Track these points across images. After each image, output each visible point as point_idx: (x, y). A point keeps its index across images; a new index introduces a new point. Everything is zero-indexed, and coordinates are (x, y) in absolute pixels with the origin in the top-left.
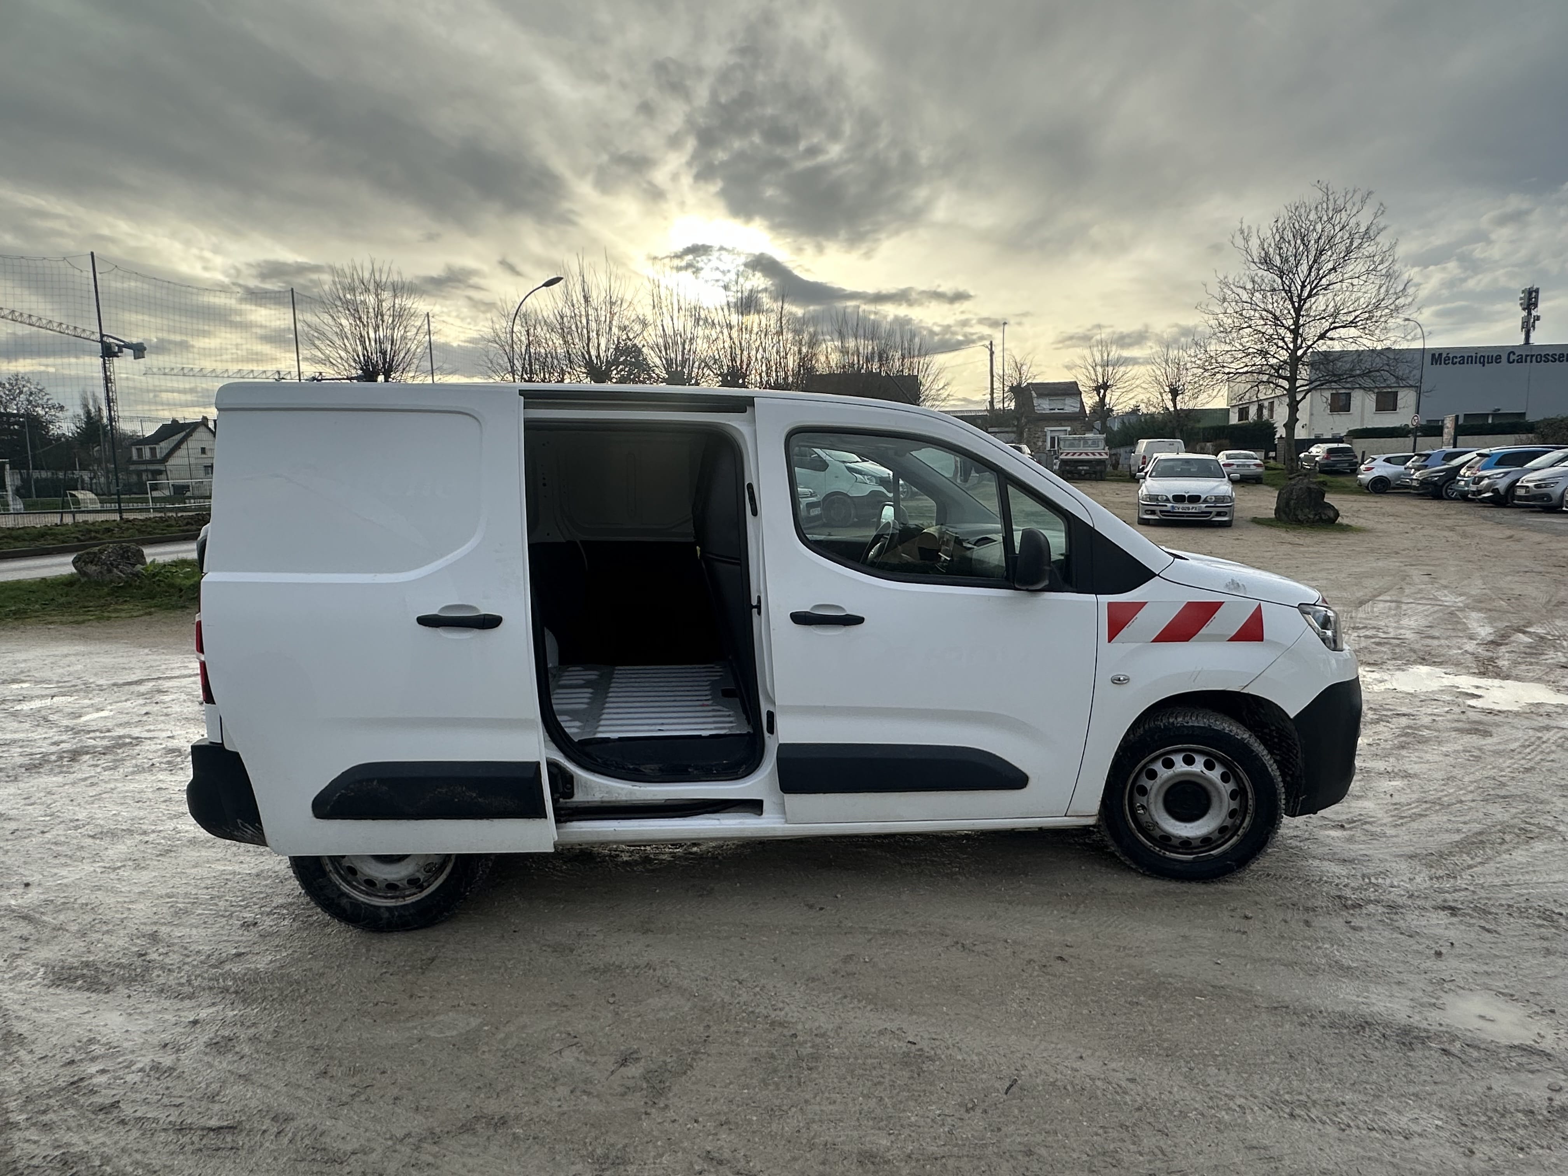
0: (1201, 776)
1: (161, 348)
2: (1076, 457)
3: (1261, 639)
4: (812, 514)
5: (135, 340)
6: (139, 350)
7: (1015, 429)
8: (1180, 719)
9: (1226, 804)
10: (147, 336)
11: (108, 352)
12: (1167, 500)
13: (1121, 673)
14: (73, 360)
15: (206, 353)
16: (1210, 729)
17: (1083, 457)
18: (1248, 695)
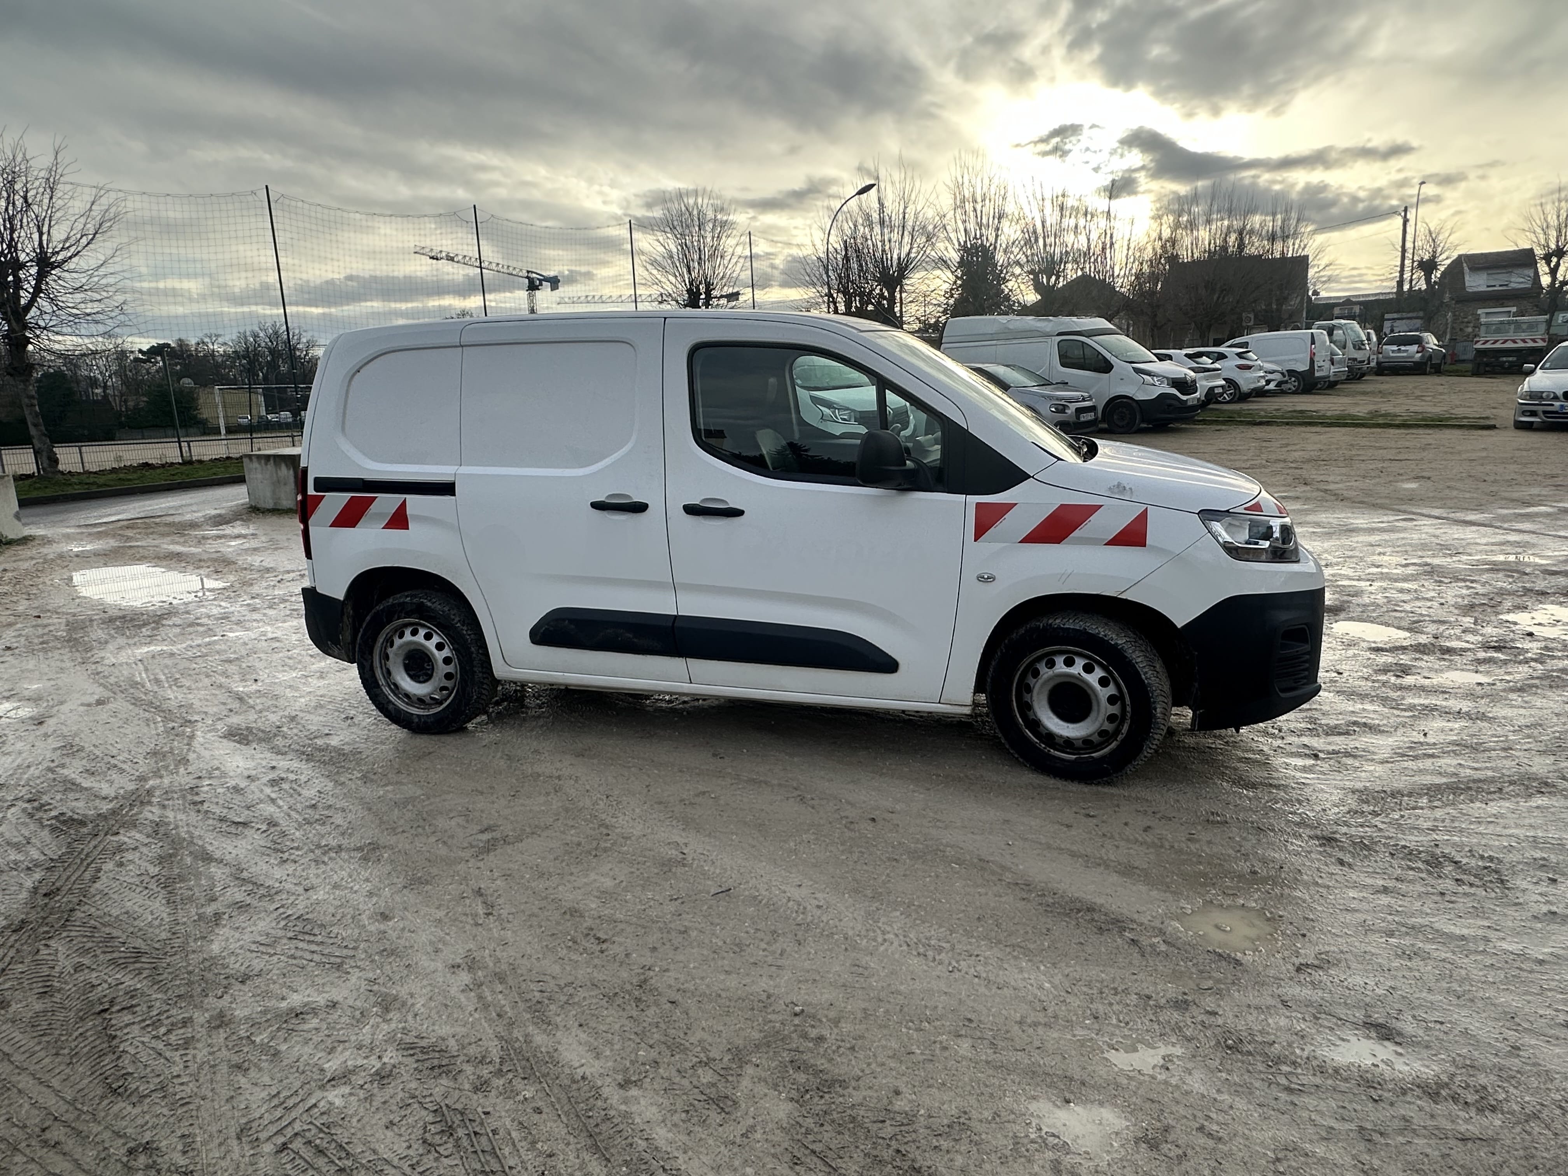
0: (1078, 677)
1: (572, 279)
2: (1497, 345)
3: (1143, 544)
4: (1082, 419)
5: (552, 274)
6: (554, 283)
7: (1421, 314)
8: (1058, 621)
9: (1103, 711)
10: (561, 268)
11: (533, 286)
12: (1556, 398)
13: (986, 571)
14: (508, 294)
15: (605, 281)
16: (1084, 632)
17: (1510, 345)
18: (1126, 600)
